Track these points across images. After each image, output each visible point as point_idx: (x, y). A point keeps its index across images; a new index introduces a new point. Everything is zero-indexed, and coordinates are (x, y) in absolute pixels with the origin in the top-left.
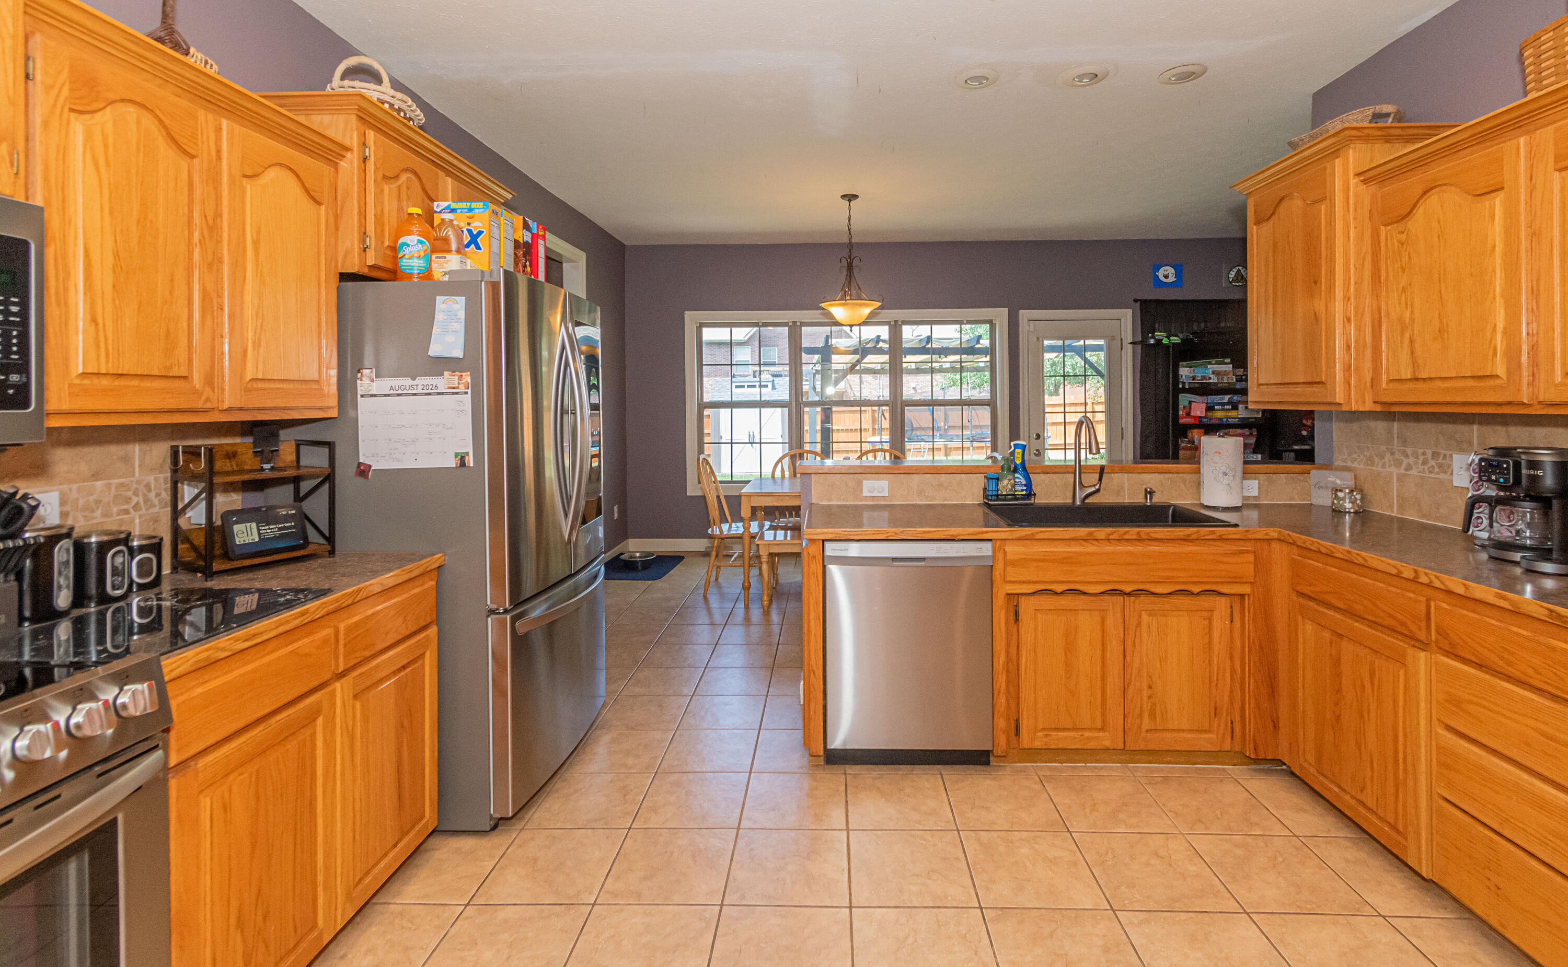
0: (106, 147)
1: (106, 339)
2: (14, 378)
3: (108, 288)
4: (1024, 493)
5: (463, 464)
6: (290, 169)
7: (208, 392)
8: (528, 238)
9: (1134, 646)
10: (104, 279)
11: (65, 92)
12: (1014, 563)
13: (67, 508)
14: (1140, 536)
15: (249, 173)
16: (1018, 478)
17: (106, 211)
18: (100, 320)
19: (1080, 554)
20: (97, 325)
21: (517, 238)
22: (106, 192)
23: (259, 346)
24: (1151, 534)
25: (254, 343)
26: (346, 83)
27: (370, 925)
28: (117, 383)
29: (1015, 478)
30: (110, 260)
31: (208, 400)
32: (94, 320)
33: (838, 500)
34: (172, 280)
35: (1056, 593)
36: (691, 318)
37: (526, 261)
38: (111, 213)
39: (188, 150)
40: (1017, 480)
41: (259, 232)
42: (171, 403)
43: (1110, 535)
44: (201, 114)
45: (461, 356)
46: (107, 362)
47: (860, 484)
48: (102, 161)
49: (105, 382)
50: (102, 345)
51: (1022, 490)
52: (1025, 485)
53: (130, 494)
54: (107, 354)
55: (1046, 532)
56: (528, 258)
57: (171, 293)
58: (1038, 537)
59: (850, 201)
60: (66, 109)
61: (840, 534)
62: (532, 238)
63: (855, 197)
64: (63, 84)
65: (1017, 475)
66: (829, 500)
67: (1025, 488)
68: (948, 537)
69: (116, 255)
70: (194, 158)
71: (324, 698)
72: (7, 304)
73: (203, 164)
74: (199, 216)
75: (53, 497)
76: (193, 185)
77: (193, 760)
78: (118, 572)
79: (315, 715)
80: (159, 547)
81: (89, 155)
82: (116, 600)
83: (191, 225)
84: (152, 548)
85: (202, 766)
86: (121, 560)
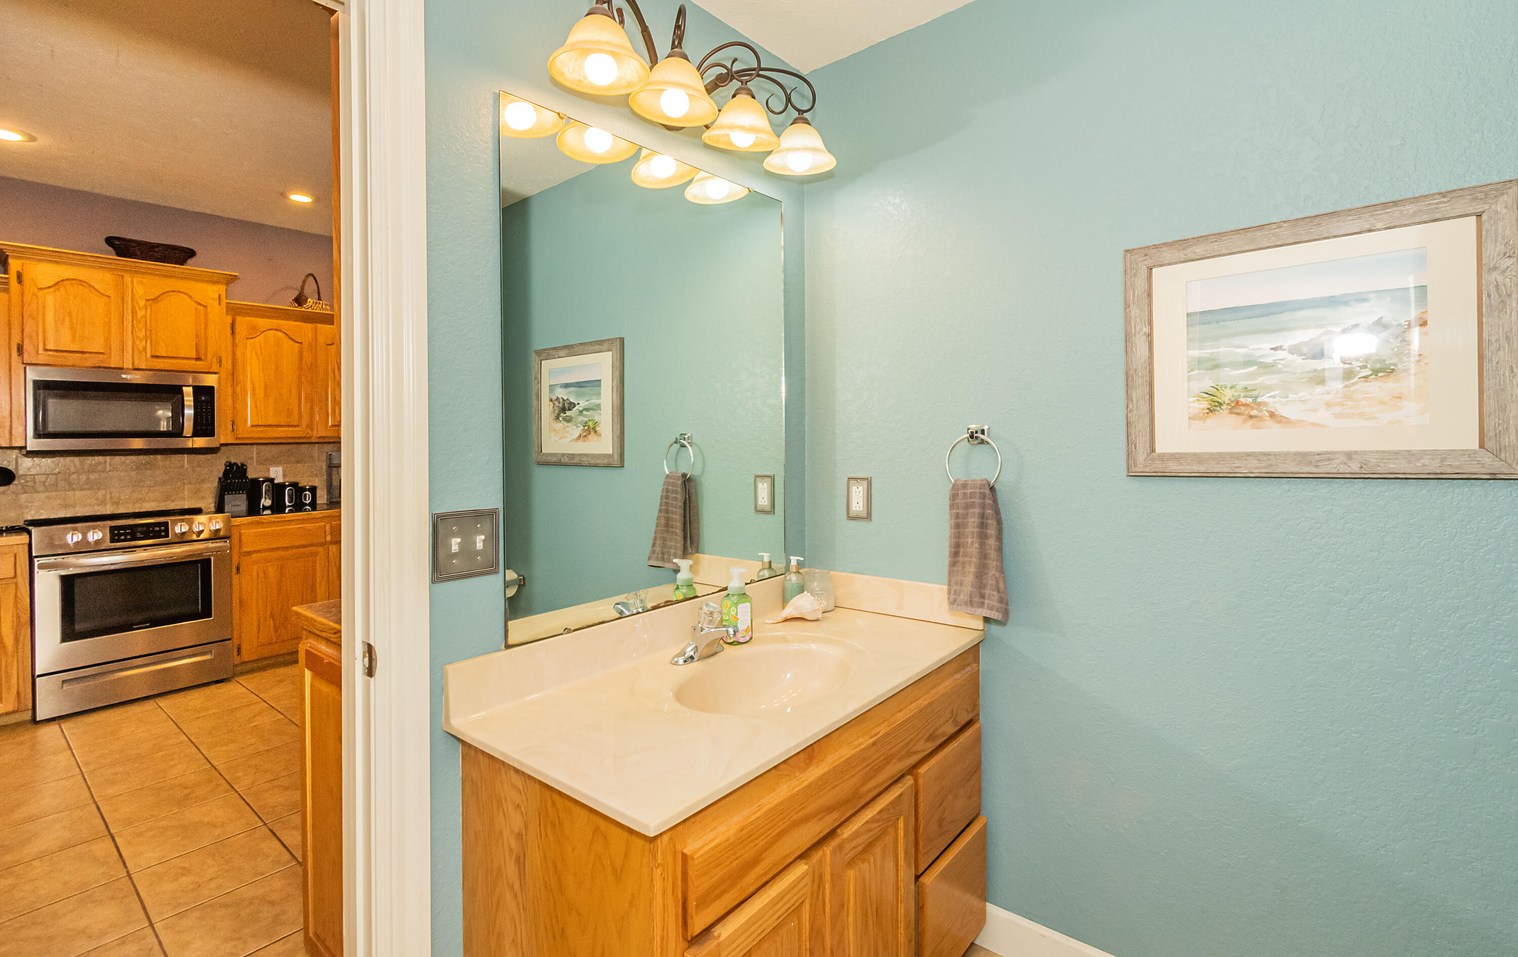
0: (260, 347)
1: (261, 413)
2: (210, 427)
3: (262, 395)
7: (309, 430)
11: (244, 333)
13: (285, 473)
17: (261, 369)
18: (259, 407)
20: (257, 408)
22: (261, 363)
28: (267, 428)
30: (262, 385)
31: (308, 433)
34: (290, 390)
38: (263, 370)
39: (298, 341)
42: (290, 435)
44: (305, 327)
46: (262, 420)
48: (259, 353)
49: (262, 428)
50: (260, 415)
53: (312, 470)
54: (262, 418)
57: (290, 395)
60: (245, 339)
64: (243, 331)
69: (266, 383)
70: (301, 343)
71: (321, 549)
72: (207, 406)
73: (305, 345)
74: (304, 365)
75: (280, 469)
76: (301, 353)
77: (249, 553)
78: (290, 497)
79: (315, 554)
80: (313, 490)
81: (254, 353)
82: (289, 506)
83: (300, 368)
84: (309, 490)
85: (254, 555)
86: (291, 492)
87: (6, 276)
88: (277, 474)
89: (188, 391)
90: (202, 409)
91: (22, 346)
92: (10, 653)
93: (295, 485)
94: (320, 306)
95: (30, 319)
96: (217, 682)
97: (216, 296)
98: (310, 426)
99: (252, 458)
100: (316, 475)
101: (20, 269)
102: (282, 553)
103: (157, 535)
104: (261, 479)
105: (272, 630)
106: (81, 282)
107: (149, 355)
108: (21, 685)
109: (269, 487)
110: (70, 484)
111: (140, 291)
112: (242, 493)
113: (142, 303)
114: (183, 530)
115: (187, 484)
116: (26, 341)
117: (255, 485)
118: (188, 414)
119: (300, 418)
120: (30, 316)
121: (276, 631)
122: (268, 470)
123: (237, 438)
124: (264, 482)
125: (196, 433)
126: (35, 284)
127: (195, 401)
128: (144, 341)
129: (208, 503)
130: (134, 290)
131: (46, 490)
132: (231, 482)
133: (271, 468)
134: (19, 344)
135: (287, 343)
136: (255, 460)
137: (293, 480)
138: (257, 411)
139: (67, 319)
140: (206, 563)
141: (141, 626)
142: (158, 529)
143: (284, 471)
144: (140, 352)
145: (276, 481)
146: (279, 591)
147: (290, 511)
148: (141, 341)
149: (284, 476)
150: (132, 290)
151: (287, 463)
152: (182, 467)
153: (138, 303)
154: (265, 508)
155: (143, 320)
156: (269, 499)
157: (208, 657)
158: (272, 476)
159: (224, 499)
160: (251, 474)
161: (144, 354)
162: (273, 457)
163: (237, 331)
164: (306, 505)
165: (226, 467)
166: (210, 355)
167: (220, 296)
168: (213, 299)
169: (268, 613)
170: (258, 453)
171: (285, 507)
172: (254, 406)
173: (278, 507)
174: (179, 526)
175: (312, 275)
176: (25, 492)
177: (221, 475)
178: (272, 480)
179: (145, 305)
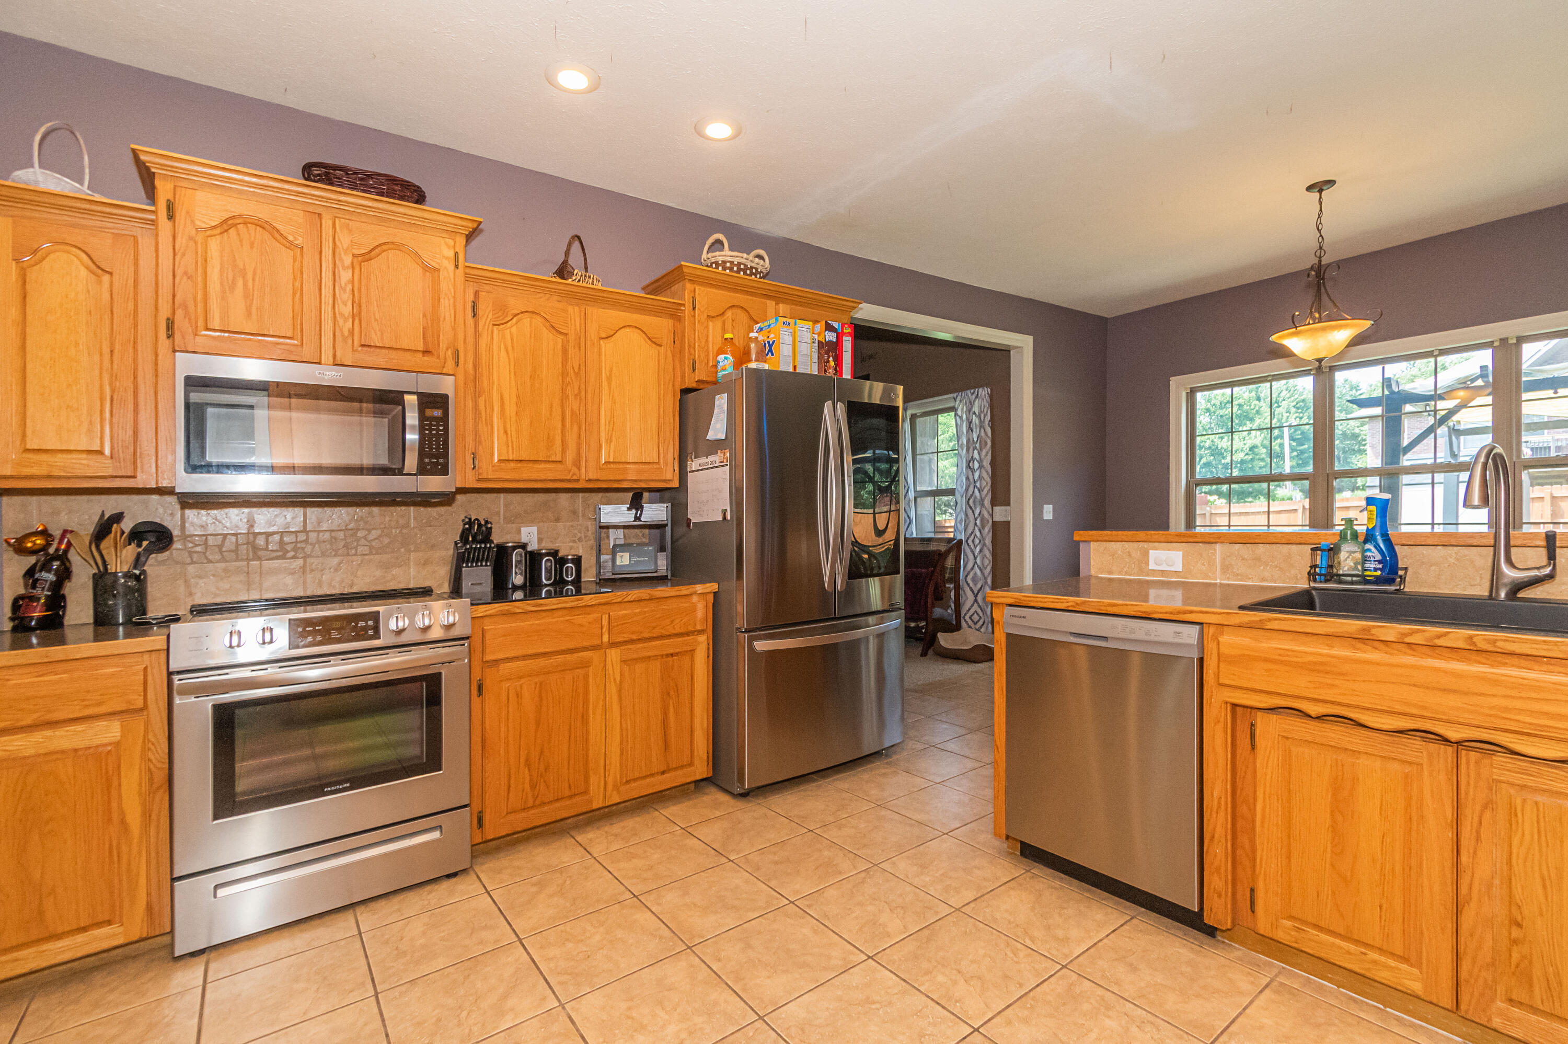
0: (512, 339)
1: (512, 442)
2: (441, 460)
3: (513, 414)
4: (1379, 573)
5: (725, 518)
6: (636, 327)
7: (575, 469)
8: (831, 337)
9: (1478, 838)
10: (511, 409)
11: (490, 316)
12: (1233, 660)
13: (542, 536)
14: (1474, 644)
15: (604, 335)
16: (1369, 550)
17: (513, 374)
18: (509, 432)
19: (1346, 660)
20: (507, 434)
21: (820, 339)
22: (512, 364)
23: (611, 441)
24: (1499, 644)
25: (607, 440)
26: (710, 255)
27: (639, 816)
28: (519, 465)
29: (1364, 551)
30: (514, 399)
31: (574, 474)
32: (506, 432)
33: (1120, 573)
34: (551, 407)
35: (1308, 716)
36: (1178, 386)
37: (829, 357)
38: (515, 374)
39: (562, 331)
40: (1368, 554)
41: (611, 371)
42: (551, 476)
43: (1406, 635)
44: (570, 309)
45: (723, 438)
46: (513, 453)
47: (1146, 554)
48: (510, 348)
49: (513, 465)
50: (510, 444)
51: (1376, 570)
52: (1380, 562)
53: (576, 531)
54: (513, 450)
55: (1285, 619)
56: (831, 354)
57: (551, 414)
58: (1270, 625)
59: (1320, 191)
60: (491, 325)
61: (1020, 600)
62: (838, 337)
63: (1331, 183)
64: (489, 313)
65: (1368, 546)
66: (1110, 573)
67: (1380, 566)
68: (1139, 614)
69: (518, 397)
70: (566, 334)
71: (595, 656)
72: (438, 425)
73: (572, 337)
74: (569, 368)
75: (534, 529)
76: (565, 351)
77: (497, 662)
78: (548, 571)
79: (586, 665)
80: (577, 561)
81: (503, 346)
82: (547, 585)
83: (564, 374)
84: (573, 561)
85: (502, 667)
86: (549, 564)
87: (153, 208)
88: (530, 535)
89: (411, 400)
90: (430, 430)
91: (173, 322)
92: (135, 841)
93: (554, 553)
94: (591, 281)
95: (185, 278)
96: (449, 876)
97: (451, 254)
98: (578, 464)
99: (498, 513)
100: (580, 539)
101: (170, 197)
102: (543, 662)
103: (361, 635)
104: (510, 545)
105: (527, 785)
106: (262, 225)
107: (356, 343)
108: (154, 894)
109: (521, 555)
110: (255, 548)
111: (344, 240)
112: (486, 565)
113: (348, 260)
114: (401, 624)
115: (414, 551)
116: (179, 314)
117: (503, 553)
118: (411, 440)
119: (564, 451)
120: (186, 273)
121: (533, 787)
122: (519, 532)
123: (479, 480)
124: (514, 548)
125: (423, 470)
126: (193, 222)
127: (422, 417)
128: (351, 320)
129: (440, 578)
130: (337, 239)
131: (223, 560)
132: (471, 547)
133: (522, 529)
134: (168, 319)
135: (547, 335)
136: (502, 517)
137: (553, 546)
138: (507, 437)
139: (240, 283)
140: (433, 682)
141: (338, 787)
142: (363, 624)
143: (539, 532)
144: (345, 339)
145: (529, 549)
146: (538, 723)
147: (549, 595)
148: (345, 320)
149: (540, 540)
150: (334, 239)
151: (543, 522)
152: (407, 525)
153: (341, 259)
154: (516, 588)
155: (350, 286)
156: (521, 574)
157: (436, 835)
158: (524, 539)
159: (461, 571)
160: (497, 538)
161: (350, 341)
162: (525, 512)
163: (480, 312)
164: (567, 583)
165: (465, 524)
166: (443, 346)
167: (456, 253)
168: (447, 258)
169: (522, 760)
170: (506, 506)
171: (541, 586)
172: (502, 431)
173: (532, 588)
174: (395, 619)
175: (579, 238)
176: (193, 563)
177: (458, 538)
178: (524, 546)
179: (352, 263)
